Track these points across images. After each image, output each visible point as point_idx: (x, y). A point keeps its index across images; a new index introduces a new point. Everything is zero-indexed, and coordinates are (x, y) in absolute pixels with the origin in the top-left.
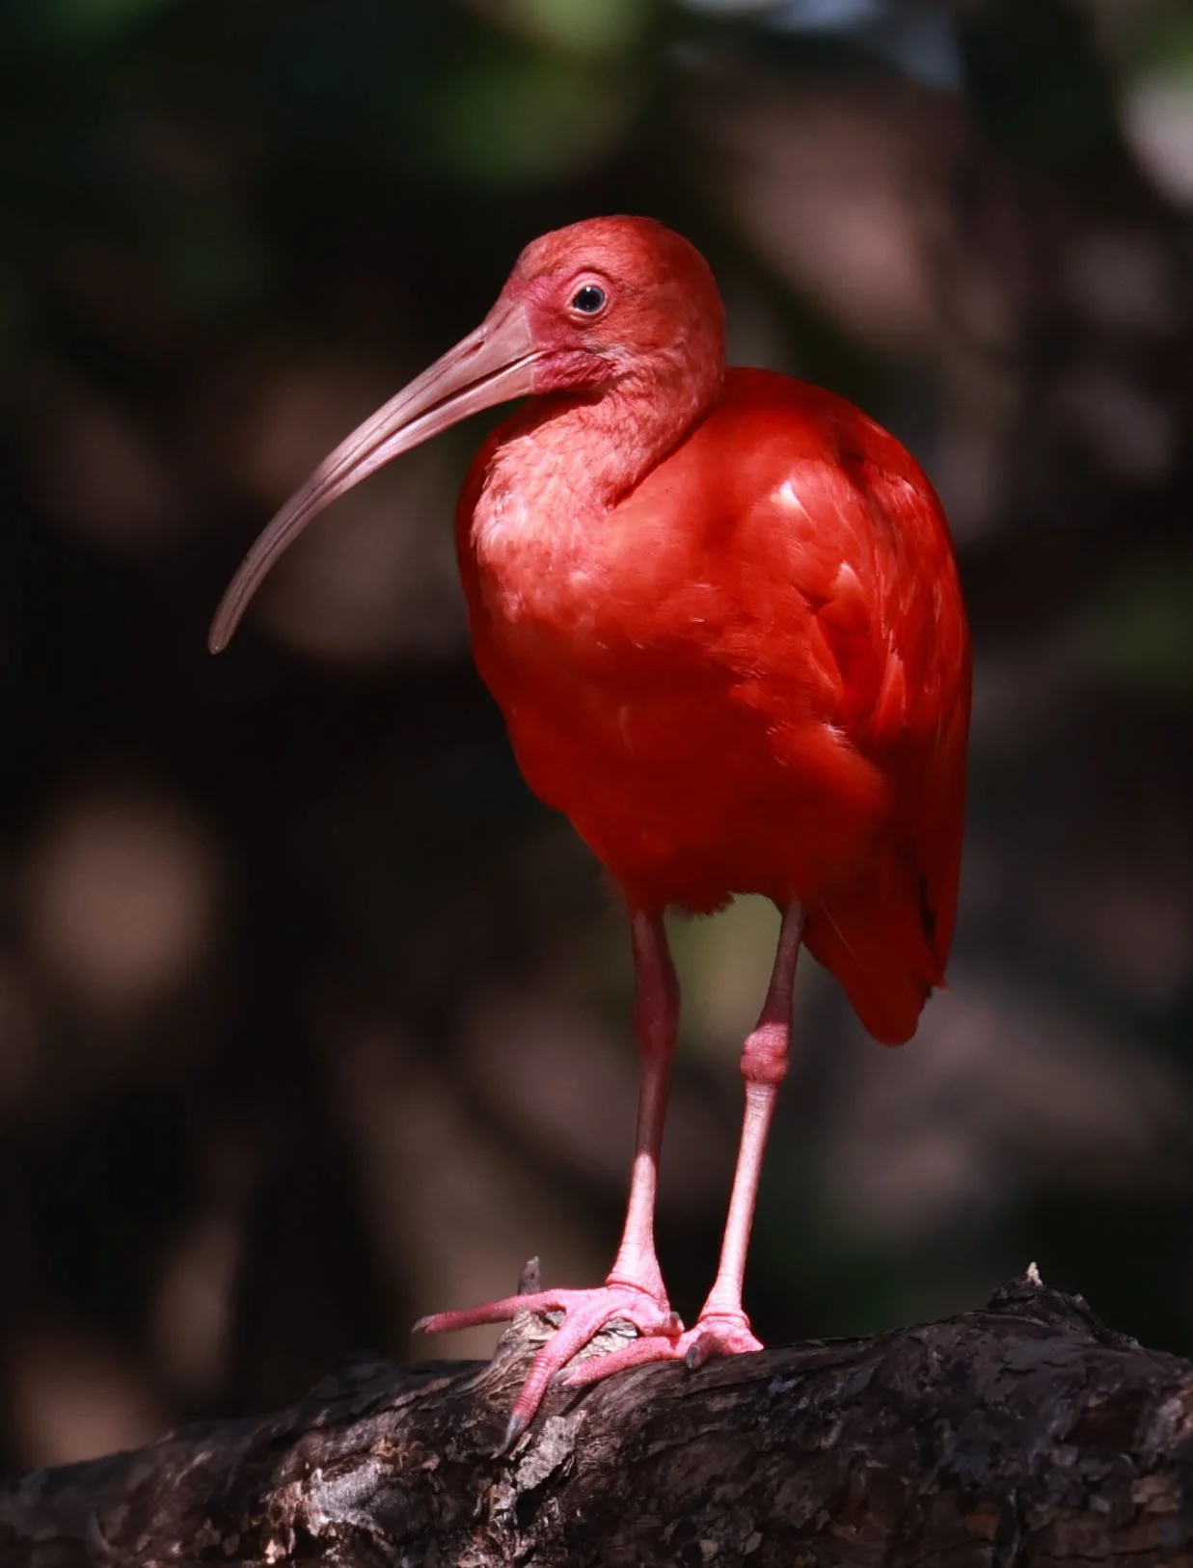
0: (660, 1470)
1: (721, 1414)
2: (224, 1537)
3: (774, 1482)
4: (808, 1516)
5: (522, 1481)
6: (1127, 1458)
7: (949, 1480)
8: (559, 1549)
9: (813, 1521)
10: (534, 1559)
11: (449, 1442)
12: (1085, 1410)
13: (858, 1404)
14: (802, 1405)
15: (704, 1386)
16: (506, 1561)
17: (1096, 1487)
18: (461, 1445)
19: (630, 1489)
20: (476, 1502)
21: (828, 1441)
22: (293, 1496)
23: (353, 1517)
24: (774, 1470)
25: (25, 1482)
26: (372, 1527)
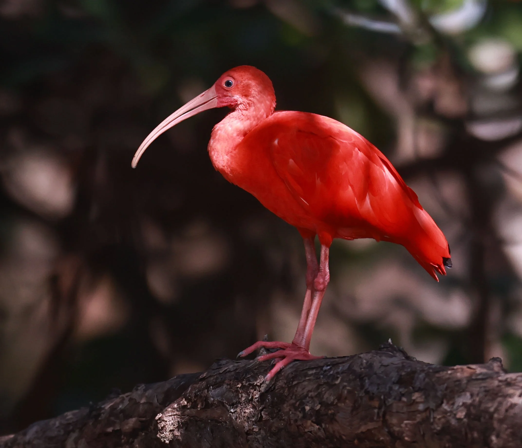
0: (296, 389)
1: (312, 374)
2: (187, 403)
3: (324, 392)
4: (332, 400)
5: (261, 391)
6: (411, 388)
7: (367, 392)
8: (270, 408)
9: (333, 402)
10: (264, 410)
11: (244, 380)
12: (401, 375)
13: (346, 373)
14: (331, 373)
15: (307, 368)
16: (257, 411)
17: (403, 395)
18: (247, 381)
19: (288, 393)
20: (250, 396)
21: (338, 382)
22: (205, 393)
23: (220, 399)
24: (324, 389)
25: (139, 388)
26: (224, 401)
